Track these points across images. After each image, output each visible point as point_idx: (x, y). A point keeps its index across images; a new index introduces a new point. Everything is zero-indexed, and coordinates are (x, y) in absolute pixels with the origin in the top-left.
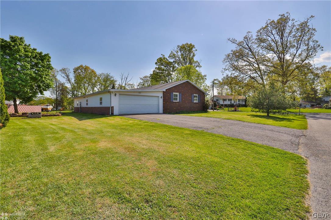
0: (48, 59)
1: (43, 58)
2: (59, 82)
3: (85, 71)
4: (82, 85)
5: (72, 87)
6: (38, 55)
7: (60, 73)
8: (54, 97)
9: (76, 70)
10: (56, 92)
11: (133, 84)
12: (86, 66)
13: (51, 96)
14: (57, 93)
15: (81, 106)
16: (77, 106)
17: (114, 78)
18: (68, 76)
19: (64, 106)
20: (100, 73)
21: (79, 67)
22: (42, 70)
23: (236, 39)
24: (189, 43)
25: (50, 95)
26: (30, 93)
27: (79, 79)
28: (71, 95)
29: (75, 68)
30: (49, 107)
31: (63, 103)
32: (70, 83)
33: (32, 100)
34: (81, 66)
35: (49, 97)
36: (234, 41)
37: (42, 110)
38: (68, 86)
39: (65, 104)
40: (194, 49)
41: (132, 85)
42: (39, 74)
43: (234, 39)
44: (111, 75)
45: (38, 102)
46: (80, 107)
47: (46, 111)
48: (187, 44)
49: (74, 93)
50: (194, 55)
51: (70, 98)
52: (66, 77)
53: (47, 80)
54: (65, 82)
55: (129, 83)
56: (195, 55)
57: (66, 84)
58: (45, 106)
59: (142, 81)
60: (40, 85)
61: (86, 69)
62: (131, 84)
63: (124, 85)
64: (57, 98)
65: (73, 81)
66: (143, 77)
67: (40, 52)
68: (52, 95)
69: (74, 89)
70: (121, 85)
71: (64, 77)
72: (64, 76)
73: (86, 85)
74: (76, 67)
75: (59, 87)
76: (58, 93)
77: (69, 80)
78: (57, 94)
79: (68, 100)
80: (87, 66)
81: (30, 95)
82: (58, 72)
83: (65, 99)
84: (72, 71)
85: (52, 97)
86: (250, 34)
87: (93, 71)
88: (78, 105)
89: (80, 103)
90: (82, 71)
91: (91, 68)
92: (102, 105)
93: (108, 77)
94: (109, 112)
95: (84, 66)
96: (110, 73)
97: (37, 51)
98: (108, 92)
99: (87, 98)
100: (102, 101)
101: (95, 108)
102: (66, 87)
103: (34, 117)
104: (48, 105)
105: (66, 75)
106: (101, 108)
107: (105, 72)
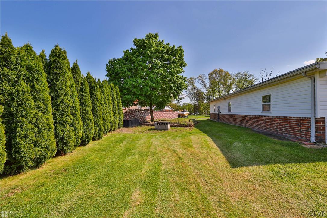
0: (181, 54)
1: (175, 52)
2: (197, 88)
3: (219, 74)
4: (217, 89)
5: (208, 92)
6: (170, 49)
7: (197, 80)
9: (211, 75)
12: (220, 69)
15: (219, 113)
17: (254, 76)
18: (204, 82)
19: (201, 111)
20: (237, 73)
21: (214, 71)
22: (173, 67)
25: (190, 101)
27: (213, 84)
28: (207, 100)
30: (185, 112)
31: (199, 108)
32: (206, 88)
34: (216, 70)
37: (179, 116)
38: (204, 91)
39: (201, 109)
44: (250, 73)
46: (217, 113)
47: (182, 117)
49: (209, 98)
51: (206, 103)
52: (202, 83)
53: (179, 79)
54: (201, 88)
58: (182, 111)
61: (220, 72)
64: (195, 103)
65: (208, 85)
67: (172, 47)
68: (191, 101)
69: (209, 94)
71: (200, 84)
72: (201, 82)
73: (220, 89)
74: (211, 72)
75: (196, 93)
76: (195, 99)
77: (205, 86)
79: (204, 105)
82: (195, 79)
83: (202, 104)
84: (207, 76)
87: (227, 74)
88: (215, 110)
89: (218, 107)
90: (216, 75)
91: (224, 70)
92: (271, 112)
93: (246, 76)
94: (307, 133)
95: (218, 70)
96: (248, 72)
97: (169, 46)
98: (303, 74)
99: (230, 99)
100: (271, 103)
101: (246, 117)
102: (203, 93)
103: (161, 129)
104: (185, 110)
105: (202, 81)
106: (267, 118)
107: (242, 71)
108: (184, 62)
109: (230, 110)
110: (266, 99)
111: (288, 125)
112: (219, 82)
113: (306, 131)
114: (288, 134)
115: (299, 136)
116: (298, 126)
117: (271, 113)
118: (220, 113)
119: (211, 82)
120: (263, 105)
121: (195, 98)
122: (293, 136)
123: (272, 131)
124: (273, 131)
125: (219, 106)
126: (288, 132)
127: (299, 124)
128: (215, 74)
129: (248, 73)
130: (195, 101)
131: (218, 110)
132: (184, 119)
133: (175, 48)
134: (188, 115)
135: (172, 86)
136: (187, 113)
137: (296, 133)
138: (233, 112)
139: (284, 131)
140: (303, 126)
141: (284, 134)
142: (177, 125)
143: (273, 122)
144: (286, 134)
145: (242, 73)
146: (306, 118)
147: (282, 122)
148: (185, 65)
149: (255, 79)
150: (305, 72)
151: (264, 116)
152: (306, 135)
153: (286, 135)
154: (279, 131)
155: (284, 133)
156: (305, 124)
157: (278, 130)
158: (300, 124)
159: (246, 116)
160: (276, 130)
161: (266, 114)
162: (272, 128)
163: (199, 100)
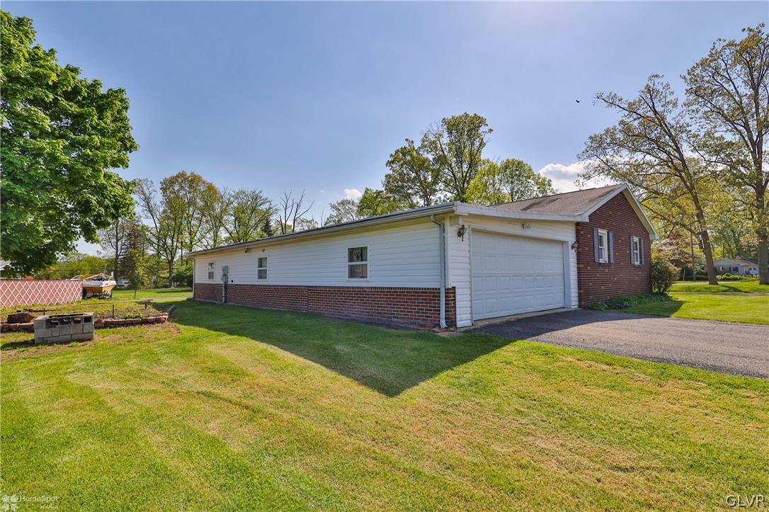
0: (119, 112)
1: (103, 102)
3: (191, 186)
4: (185, 223)
5: (158, 226)
6: (83, 88)
8: (109, 253)
9: (167, 185)
10: (115, 240)
11: (313, 220)
12: (192, 173)
13: (102, 251)
14: (117, 243)
15: (226, 282)
16: (206, 281)
17: (273, 203)
18: (147, 200)
19: (137, 277)
20: (237, 190)
21: (178, 176)
23: (619, 95)
24: (472, 114)
25: (100, 249)
26: (47, 235)
29: (166, 180)
30: (104, 283)
31: (133, 267)
32: (153, 216)
33: (51, 260)
34: (182, 175)
35: (96, 255)
36: (612, 101)
37: (85, 291)
39: (140, 271)
40: (482, 129)
41: (310, 222)
42: (88, 156)
43: (613, 94)
44: (264, 195)
45: (67, 269)
46: (222, 282)
47: (95, 296)
48: (467, 115)
50: (482, 144)
55: (302, 217)
56: (485, 144)
57: (143, 219)
58: (95, 279)
59: (334, 213)
60: (88, 202)
61: (193, 181)
62: (309, 219)
63: (290, 223)
64: (118, 256)
65: (159, 210)
66: (339, 204)
67: (90, 82)
68: (104, 248)
70: (283, 221)
73: (192, 222)
74: (168, 177)
76: (120, 242)
77: (150, 210)
78: (119, 246)
79: (147, 262)
80: (196, 173)
81: (47, 241)
83: (142, 258)
84: (158, 186)
85: (104, 253)
86: (657, 80)
87: (211, 188)
88: (212, 276)
89: (225, 269)
90: (183, 187)
91: (204, 178)
92: (368, 279)
93: (256, 200)
94: (433, 314)
95: (189, 174)
96: (261, 192)
97: (79, 77)
98: (432, 218)
99: (263, 250)
100: (368, 262)
101: (310, 290)
102: (145, 228)
103: (64, 338)
104: (103, 275)
105: (142, 196)
106: (360, 291)
107: (249, 188)
108: (130, 139)
109: (262, 274)
110: (358, 254)
111: (400, 302)
112: (190, 204)
113: (431, 310)
114: (401, 318)
115: (419, 319)
116: (418, 303)
117: (368, 282)
118: (230, 283)
119: (169, 203)
120: (350, 266)
121: (118, 241)
122: (409, 321)
123: (370, 315)
124: (372, 316)
125: (227, 265)
126: (401, 315)
127: (419, 299)
128: (180, 184)
129: (261, 195)
130: (117, 249)
131: (225, 275)
132: (102, 301)
133: (101, 89)
134: (113, 289)
135: (94, 202)
136: (108, 284)
137: (415, 316)
138: (273, 279)
139: (394, 314)
140: (426, 303)
141: (393, 320)
142: (112, 323)
143: (377, 298)
144: (398, 318)
145: (248, 191)
146: (431, 289)
147: (390, 298)
148: (131, 146)
149: (274, 208)
150: (435, 215)
151: (353, 288)
152: (431, 317)
153: (397, 320)
154: (384, 313)
155: (394, 317)
156: (430, 300)
157: (381, 313)
158: (422, 299)
159: (309, 288)
160: (379, 313)
161: (357, 283)
162: (370, 309)
163: (133, 246)
